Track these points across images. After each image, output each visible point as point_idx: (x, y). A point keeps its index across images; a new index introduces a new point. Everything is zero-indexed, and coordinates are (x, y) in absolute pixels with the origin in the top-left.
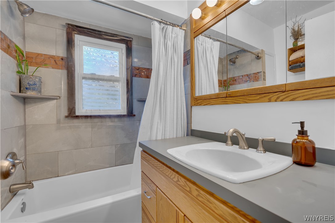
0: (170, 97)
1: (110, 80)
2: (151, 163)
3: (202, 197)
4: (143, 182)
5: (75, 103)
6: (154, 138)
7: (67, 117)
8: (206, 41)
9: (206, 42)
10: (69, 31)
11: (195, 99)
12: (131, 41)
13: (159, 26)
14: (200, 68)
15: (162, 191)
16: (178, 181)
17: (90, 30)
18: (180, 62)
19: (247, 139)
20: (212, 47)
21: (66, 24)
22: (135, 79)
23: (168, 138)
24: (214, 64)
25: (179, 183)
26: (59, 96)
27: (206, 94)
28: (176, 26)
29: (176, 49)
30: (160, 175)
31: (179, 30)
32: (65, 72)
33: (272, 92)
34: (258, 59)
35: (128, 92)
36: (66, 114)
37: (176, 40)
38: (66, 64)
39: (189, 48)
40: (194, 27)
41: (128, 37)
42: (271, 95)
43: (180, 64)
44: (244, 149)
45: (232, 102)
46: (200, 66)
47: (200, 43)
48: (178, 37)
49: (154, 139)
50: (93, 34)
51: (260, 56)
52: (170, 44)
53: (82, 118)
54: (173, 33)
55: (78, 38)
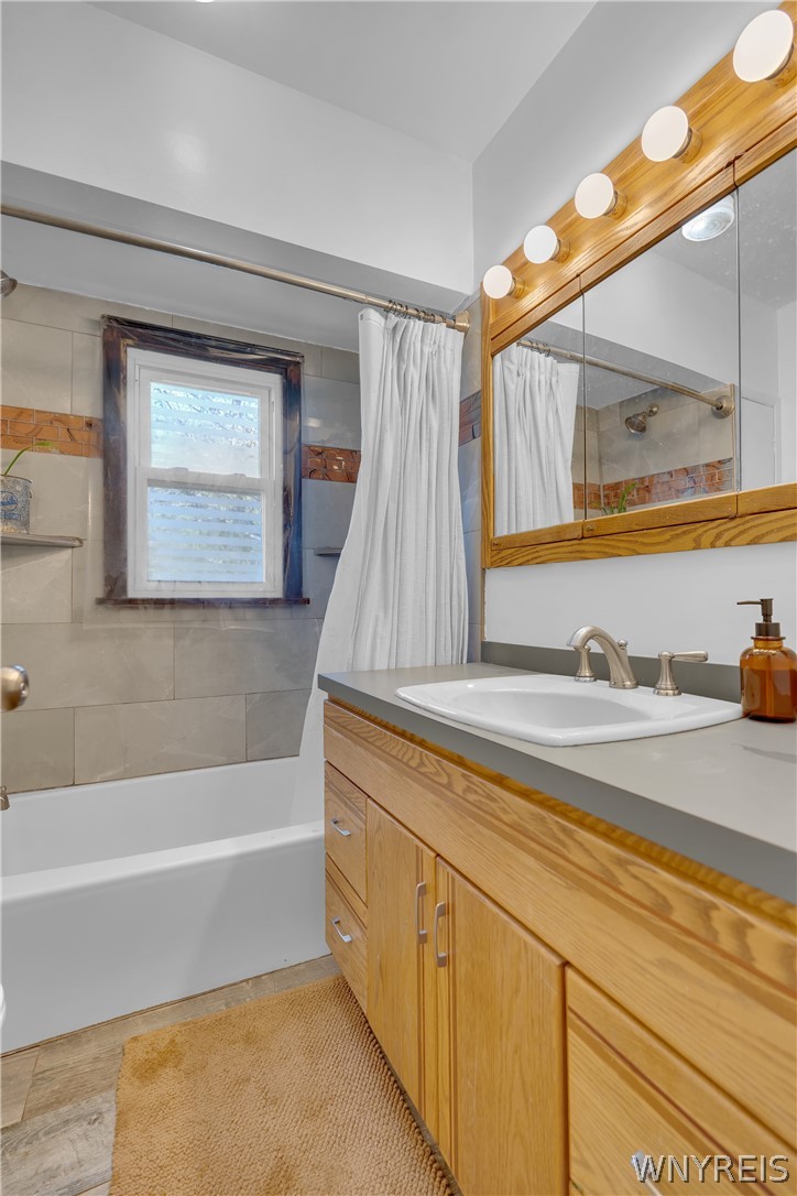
0: (416, 541)
1: (232, 490)
2: (351, 731)
3: (476, 792)
4: (331, 794)
5: (126, 559)
6: (364, 665)
7: (100, 602)
8: (532, 361)
9: (532, 368)
10: (111, 339)
11: (494, 545)
12: (298, 363)
13: (383, 320)
14: (513, 449)
15: (381, 807)
16: (422, 764)
17: (171, 335)
18: (447, 431)
19: (634, 661)
20: (554, 380)
21: (103, 317)
22: (310, 485)
23: (408, 666)
24: (560, 435)
25: (423, 770)
26: (78, 539)
27: (532, 529)
28: (437, 318)
29: (437, 389)
30: (376, 760)
31: (446, 332)
32: (97, 463)
33: (702, 518)
34: (722, 417)
35: (286, 526)
36: (100, 594)
37: (435, 362)
38: (101, 442)
39: (477, 386)
40: (491, 321)
41: (287, 353)
42: (701, 529)
43: (446, 438)
44: (624, 687)
45: (598, 552)
46: (513, 442)
47: (514, 368)
48: (442, 355)
49: (366, 669)
50: (180, 345)
51: (725, 406)
52: (414, 375)
53: (145, 608)
54: (427, 341)
55: (137, 359)
